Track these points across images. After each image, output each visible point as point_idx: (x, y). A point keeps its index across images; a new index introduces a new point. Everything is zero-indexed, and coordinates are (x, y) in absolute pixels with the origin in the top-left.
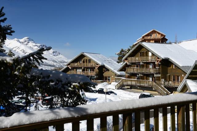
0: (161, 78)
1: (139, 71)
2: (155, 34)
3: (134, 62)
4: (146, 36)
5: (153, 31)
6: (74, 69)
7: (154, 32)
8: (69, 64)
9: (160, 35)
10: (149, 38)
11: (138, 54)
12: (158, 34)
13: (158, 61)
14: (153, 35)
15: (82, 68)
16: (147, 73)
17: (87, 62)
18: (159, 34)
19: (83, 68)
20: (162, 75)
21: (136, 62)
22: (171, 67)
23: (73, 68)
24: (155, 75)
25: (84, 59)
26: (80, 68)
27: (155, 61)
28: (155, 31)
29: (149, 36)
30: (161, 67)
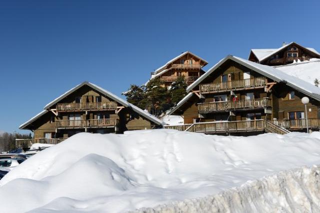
0: (272, 116)
1: (229, 107)
2: (189, 61)
3: (217, 92)
4: (176, 62)
5: (186, 55)
6: (64, 117)
7: (188, 56)
8: (54, 107)
9: (198, 63)
10: (179, 66)
11: (219, 78)
12: (194, 61)
13: (269, 86)
14: (186, 62)
15: (85, 112)
16: (248, 109)
17: (93, 101)
18: (197, 60)
19: (86, 114)
20: (273, 112)
21: (219, 91)
22: (286, 98)
23: (61, 115)
24: (265, 110)
25: (86, 94)
26: (80, 113)
27: (263, 87)
28: (189, 54)
29: (179, 63)
30: (271, 97)
